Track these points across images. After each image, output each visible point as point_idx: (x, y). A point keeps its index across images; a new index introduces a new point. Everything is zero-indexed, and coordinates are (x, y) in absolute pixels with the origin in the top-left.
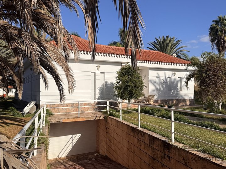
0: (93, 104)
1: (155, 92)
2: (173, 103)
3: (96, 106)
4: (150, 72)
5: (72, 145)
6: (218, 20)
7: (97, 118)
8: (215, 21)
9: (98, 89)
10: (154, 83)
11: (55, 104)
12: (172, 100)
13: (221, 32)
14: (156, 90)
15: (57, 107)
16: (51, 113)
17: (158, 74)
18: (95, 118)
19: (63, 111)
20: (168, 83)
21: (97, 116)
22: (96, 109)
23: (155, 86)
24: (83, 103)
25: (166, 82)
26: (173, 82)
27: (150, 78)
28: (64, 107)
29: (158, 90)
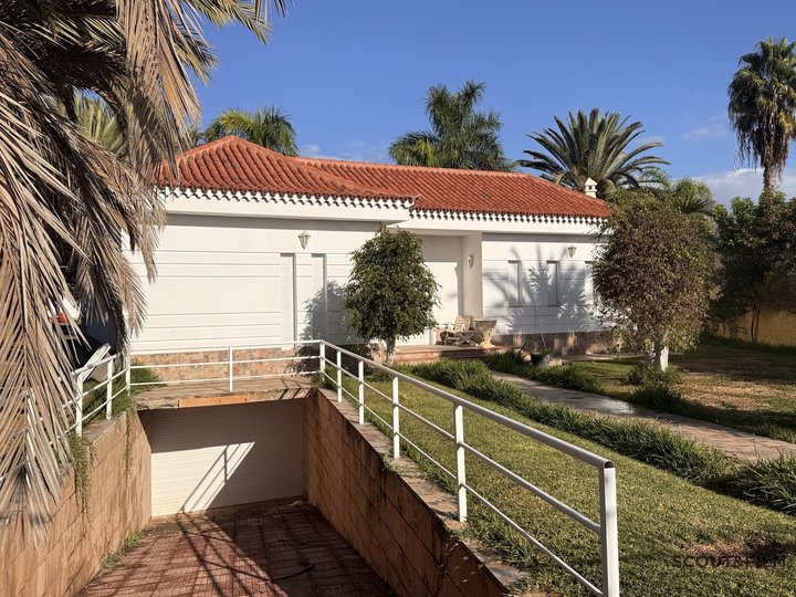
0: (288, 351)
1: (504, 311)
2: (565, 344)
3: (298, 359)
4: (487, 246)
5: (226, 476)
6: (760, 52)
7: (288, 396)
8: (748, 58)
9: (306, 305)
10: (500, 281)
11: (167, 355)
12: (564, 336)
13: (769, 95)
14: (507, 304)
15: (174, 361)
16: (155, 379)
17: (514, 251)
18: (280, 394)
19: (194, 374)
20: (550, 282)
21: (286, 391)
22: (299, 367)
23: (503, 290)
24: (255, 350)
25: (542, 278)
26: (568, 279)
27: (486, 265)
28: (196, 361)
29: (514, 304)
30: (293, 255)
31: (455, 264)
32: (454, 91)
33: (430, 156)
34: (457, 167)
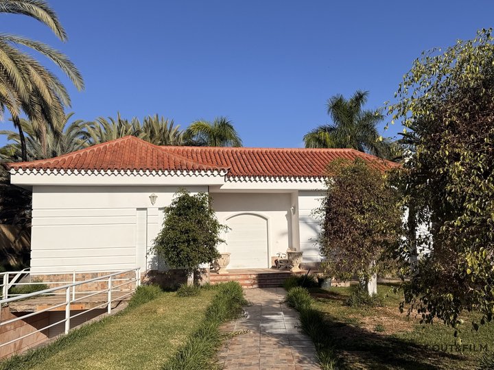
27: (302, 213)
30: (146, 209)
31: (286, 212)
32: (348, 98)
33: (328, 140)
34: (345, 147)
